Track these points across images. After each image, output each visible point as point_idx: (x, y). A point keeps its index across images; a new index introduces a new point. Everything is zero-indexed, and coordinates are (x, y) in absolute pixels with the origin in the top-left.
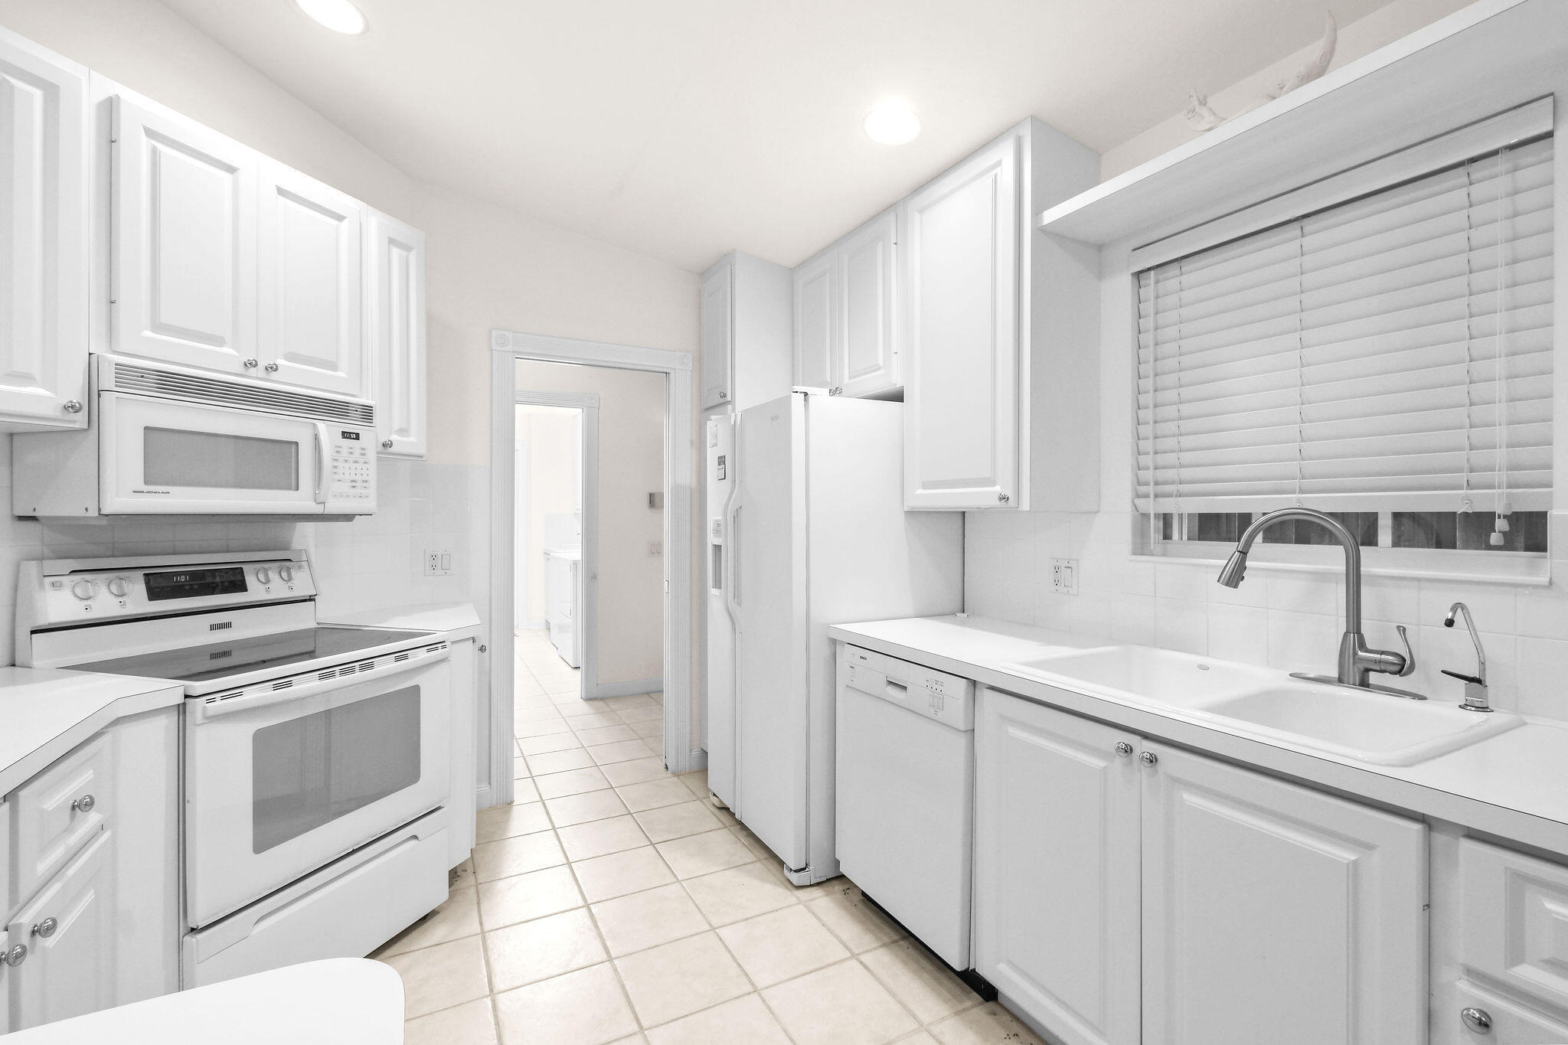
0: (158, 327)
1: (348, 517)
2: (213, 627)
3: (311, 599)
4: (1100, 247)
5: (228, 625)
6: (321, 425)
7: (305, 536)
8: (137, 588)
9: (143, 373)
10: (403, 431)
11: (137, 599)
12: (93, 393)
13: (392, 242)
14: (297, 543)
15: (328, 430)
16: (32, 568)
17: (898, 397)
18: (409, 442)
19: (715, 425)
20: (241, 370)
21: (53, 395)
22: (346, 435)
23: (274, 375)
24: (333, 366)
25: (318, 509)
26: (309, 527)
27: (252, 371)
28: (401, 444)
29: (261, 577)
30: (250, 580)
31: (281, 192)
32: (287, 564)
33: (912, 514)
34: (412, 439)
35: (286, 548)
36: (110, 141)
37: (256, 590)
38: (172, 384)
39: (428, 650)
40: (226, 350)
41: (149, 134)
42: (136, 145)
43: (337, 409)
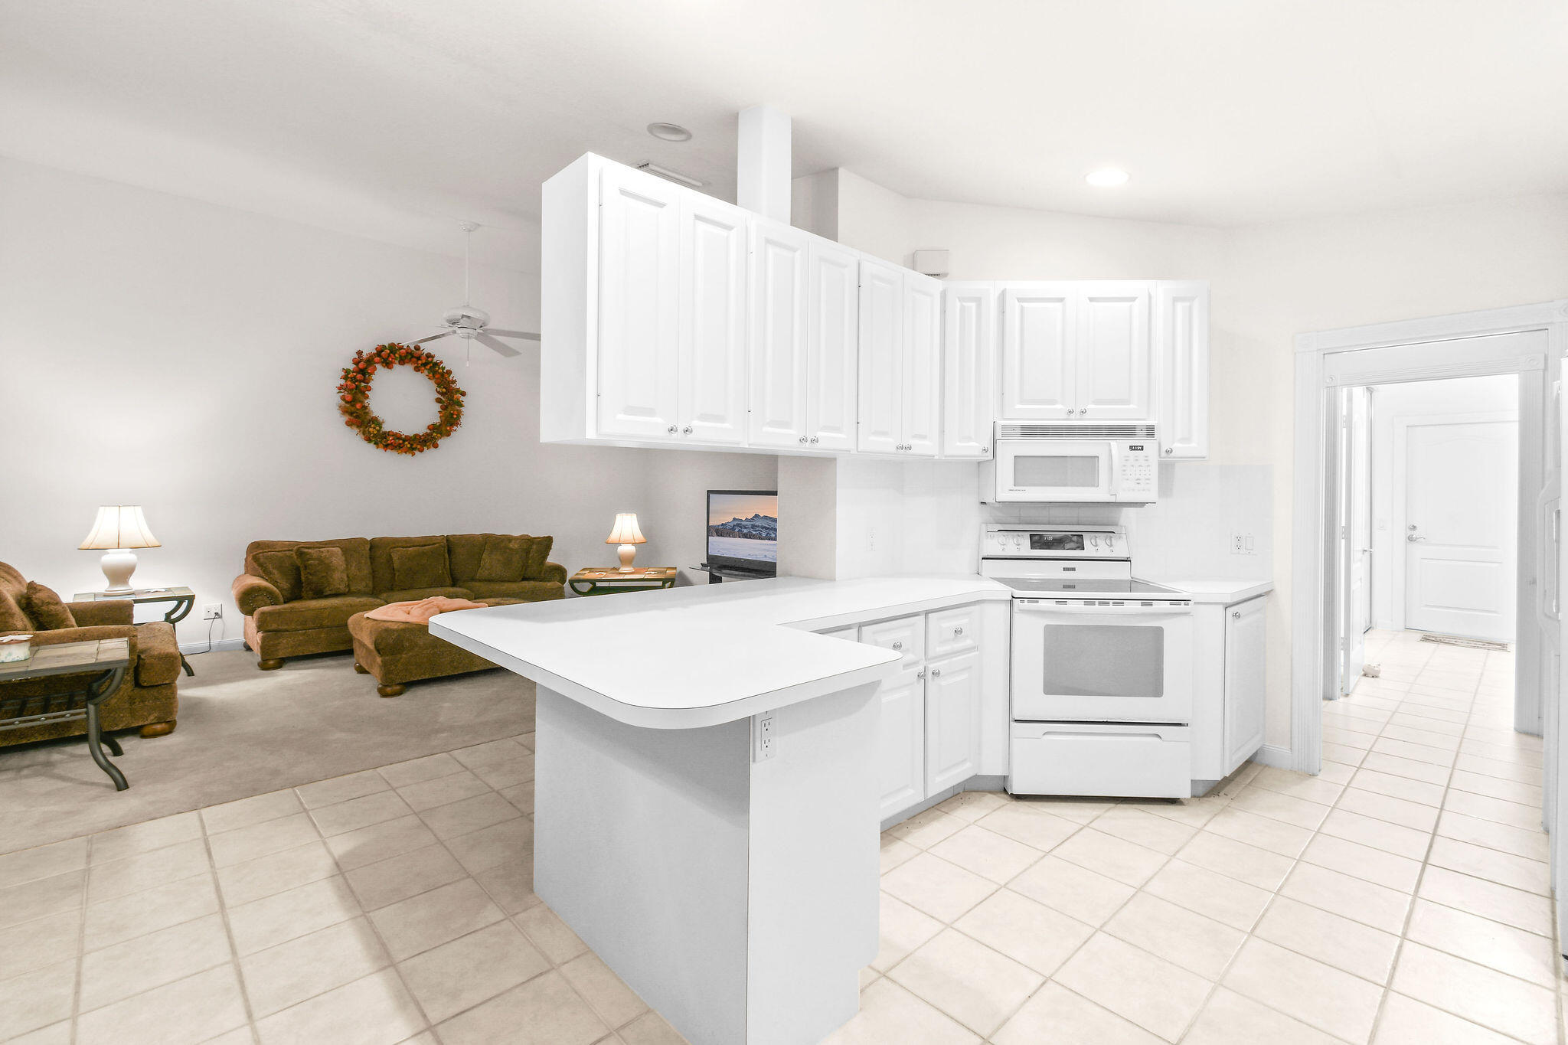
0: (1022, 402)
1: (1142, 504)
2: (1065, 569)
3: (1127, 560)
5: (1073, 569)
6: (1113, 443)
7: (1129, 517)
8: (1026, 542)
9: (1013, 428)
10: (1185, 440)
11: (1026, 549)
12: (994, 442)
14: (1123, 521)
15: (1118, 447)
16: (984, 527)
18: (1189, 448)
20: (1065, 416)
21: (977, 444)
22: (1132, 448)
23: (1085, 416)
24: (1126, 402)
25: (1112, 499)
26: (1131, 511)
27: (1073, 416)
28: (1179, 448)
29: (1093, 541)
30: (1086, 543)
31: (1091, 300)
32: (1111, 534)
34: (1192, 445)
36: (1002, 312)
37: (1089, 551)
38: (1031, 431)
39: (1171, 604)
40: (1059, 406)
41: (1019, 300)
42: (1013, 308)
43: (1127, 431)
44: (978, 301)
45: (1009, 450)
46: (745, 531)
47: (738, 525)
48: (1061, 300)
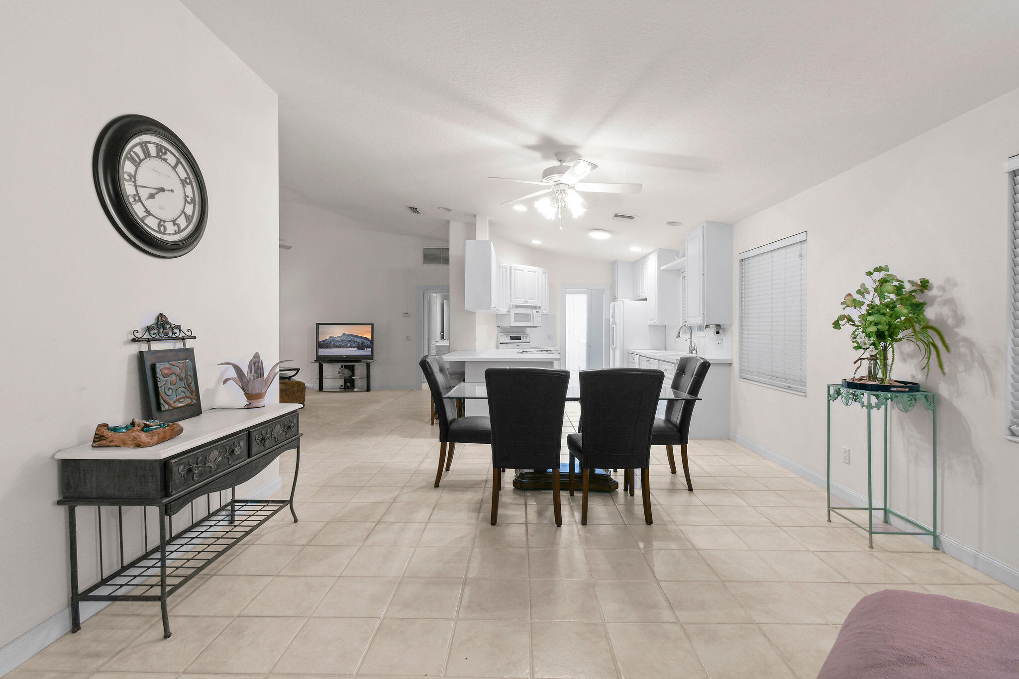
0: (515, 298)
1: (536, 327)
3: (529, 343)
4: (679, 270)
5: (518, 346)
7: (528, 330)
8: (509, 338)
9: (514, 305)
10: (545, 310)
11: (508, 340)
12: (510, 309)
13: (544, 273)
15: (534, 311)
16: (499, 334)
17: (646, 300)
18: (545, 312)
19: (612, 304)
20: (523, 303)
21: (505, 309)
22: (537, 312)
23: (527, 303)
24: (535, 300)
25: (533, 325)
26: (528, 329)
27: (525, 302)
29: (523, 337)
30: (521, 338)
31: (528, 271)
32: (527, 335)
33: (650, 326)
34: (546, 311)
35: (525, 333)
36: (511, 272)
37: (522, 340)
38: (517, 307)
40: (522, 300)
41: (515, 269)
42: (513, 271)
43: (535, 307)
44: (506, 269)
45: (513, 312)
46: (338, 344)
47: (333, 340)
48: (522, 270)
